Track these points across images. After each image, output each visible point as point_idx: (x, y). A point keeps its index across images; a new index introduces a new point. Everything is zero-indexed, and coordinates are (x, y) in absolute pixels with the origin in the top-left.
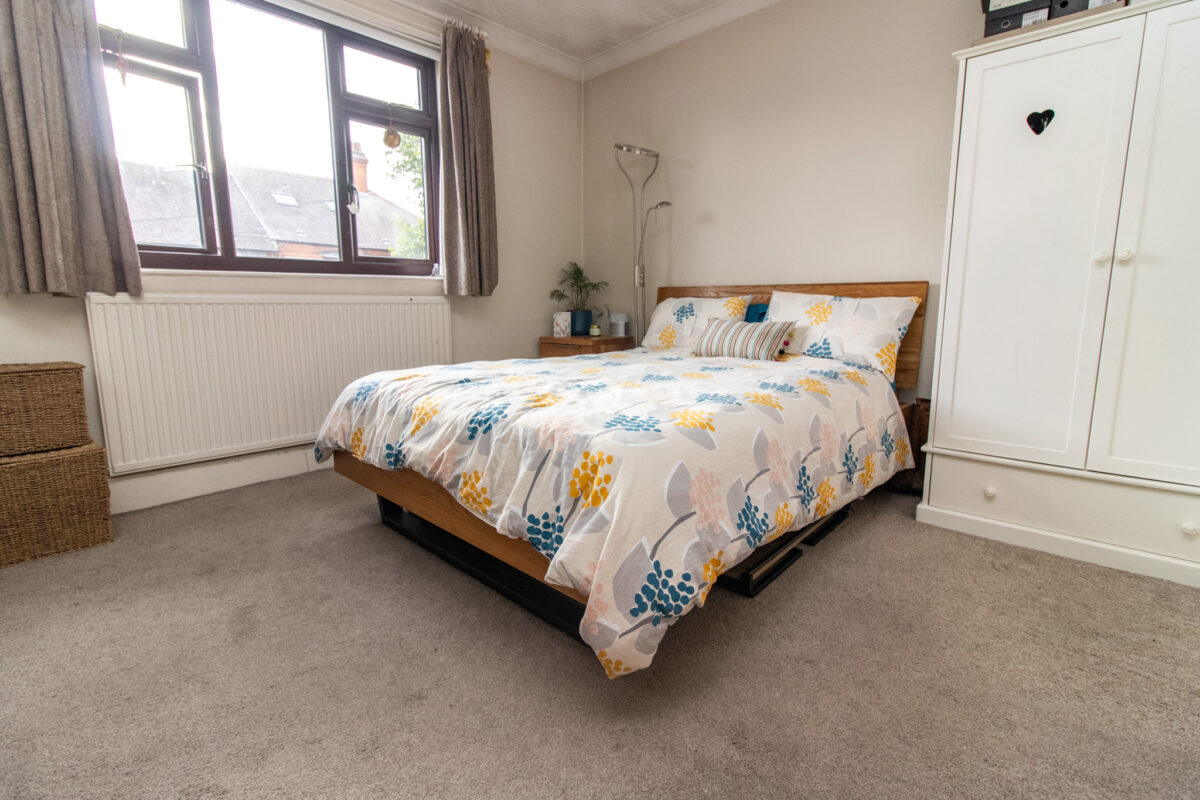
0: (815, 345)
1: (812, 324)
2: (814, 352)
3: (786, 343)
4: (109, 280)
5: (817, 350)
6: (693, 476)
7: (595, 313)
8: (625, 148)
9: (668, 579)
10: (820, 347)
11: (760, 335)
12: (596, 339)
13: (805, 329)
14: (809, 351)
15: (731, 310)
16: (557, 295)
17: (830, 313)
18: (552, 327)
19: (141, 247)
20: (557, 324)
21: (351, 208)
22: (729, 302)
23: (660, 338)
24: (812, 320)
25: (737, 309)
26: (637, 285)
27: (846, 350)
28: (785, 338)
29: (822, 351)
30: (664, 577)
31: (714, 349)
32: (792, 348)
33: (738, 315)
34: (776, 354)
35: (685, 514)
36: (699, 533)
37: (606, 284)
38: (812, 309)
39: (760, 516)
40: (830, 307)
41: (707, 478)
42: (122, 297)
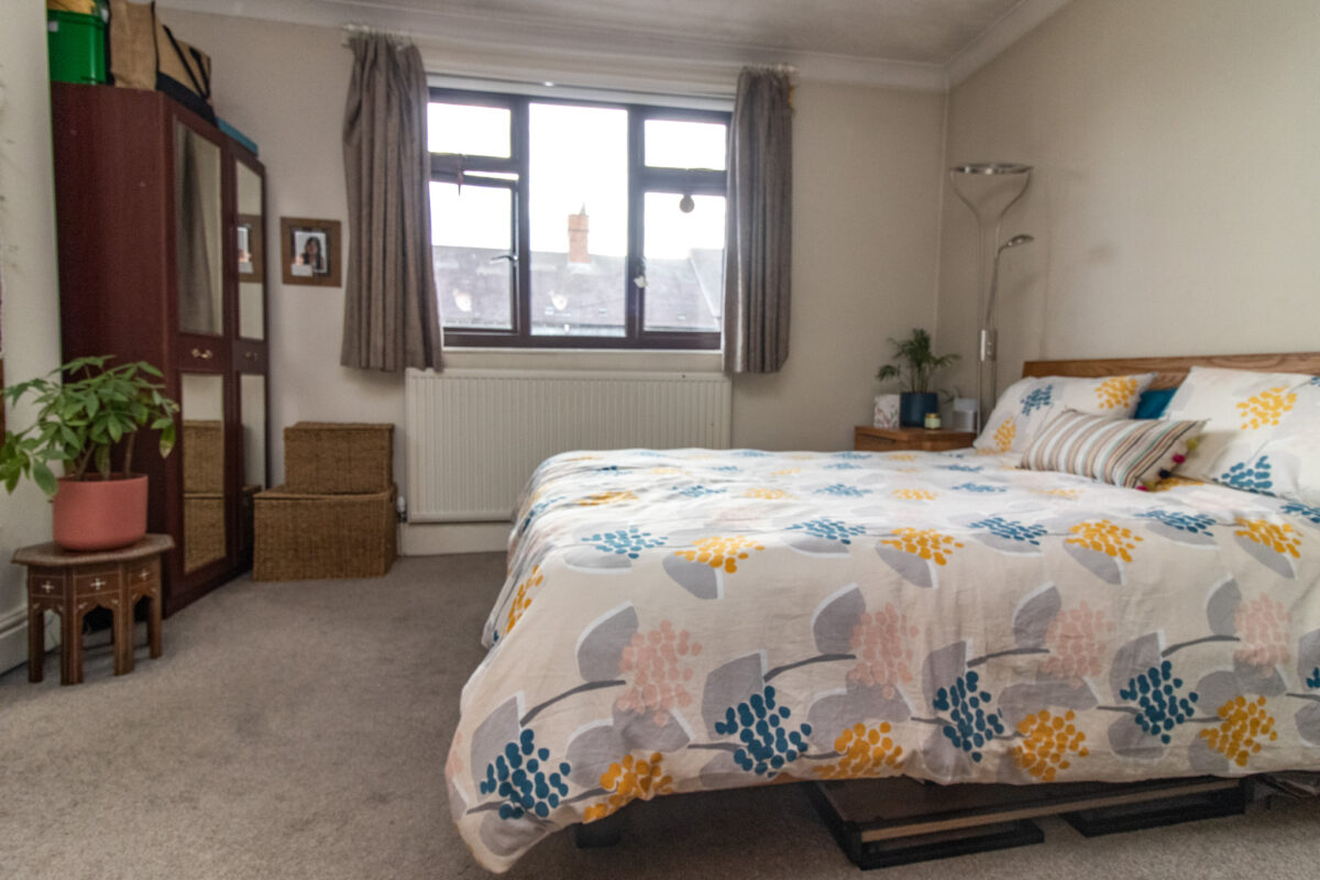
0: (1240, 466)
1: (1245, 426)
2: (1234, 480)
3: (1179, 459)
4: (420, 358)
5: (1242, 475)
6: (643, 629)
7: (942, 397)
8: (967, 170)
9: (540, 761)
10: (1250, 472)
11: (1125, 440)
12: (932, 432)
13: (1226, 438)
14: (1225, 476)
15: (1105, 397)
16: (886, 372)
17: (1287, 408)
18: (873, 414)
19: (446, 329)
20: (880, 411)
21: (639, 282)
22: (1105, 385)
23: (996, 437)
24: (1247, 420)
25: (1115, 396)
26: (983, 357)
27: (1302, 481)
28: (1177, 449)
29: (1254, 481)
30: (535, 755)
31: (1046, 460)
32: (1190, 468)
33: (1116, 407)
34: (1151, 475)
35: (601, 679)
36: (617, 714)
37: (956, 357)
38: (1254, 400)
39: (790, 725)
40: (1292, 397)
41: (672, 638)
42: (430, 372)
